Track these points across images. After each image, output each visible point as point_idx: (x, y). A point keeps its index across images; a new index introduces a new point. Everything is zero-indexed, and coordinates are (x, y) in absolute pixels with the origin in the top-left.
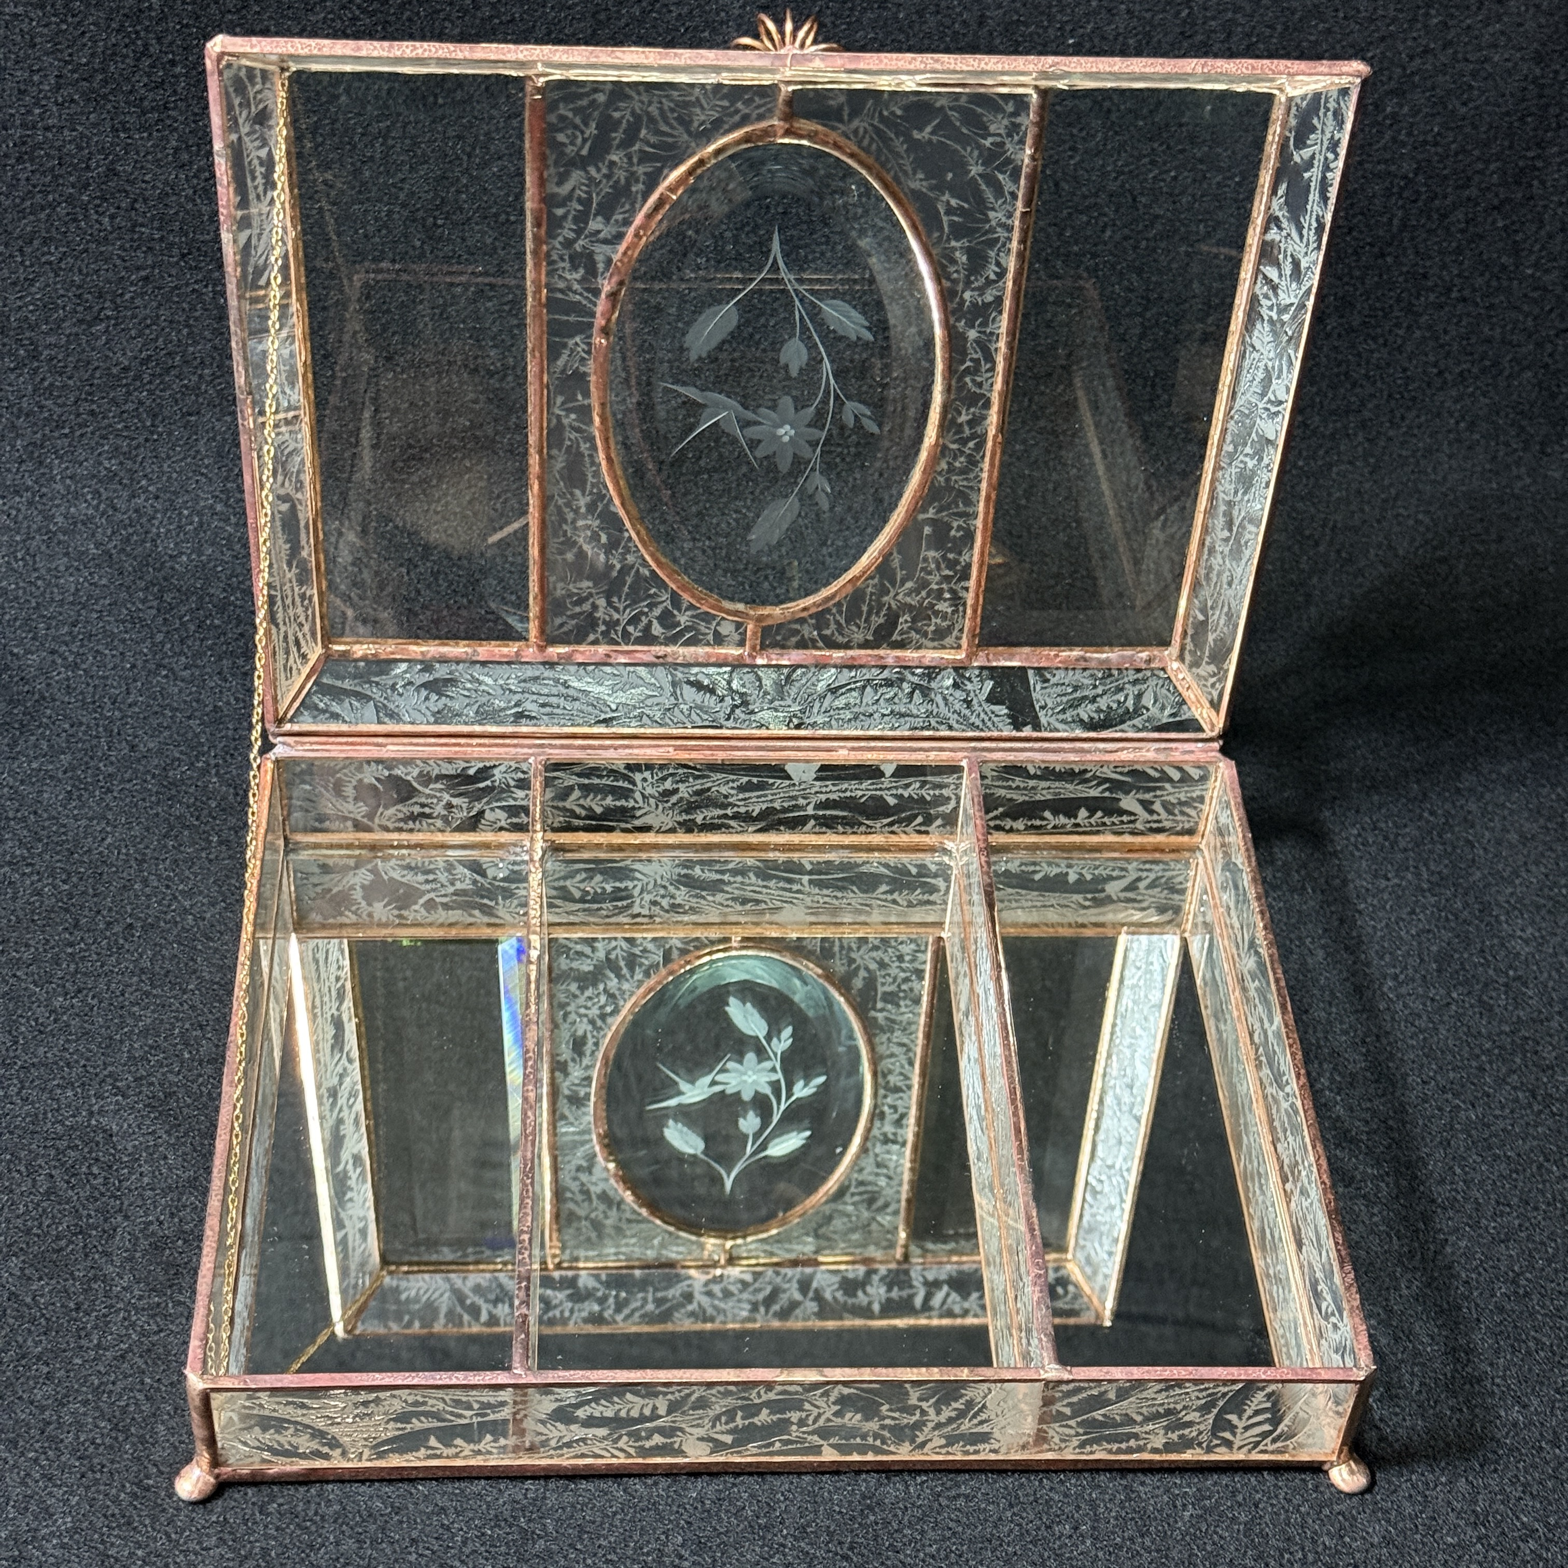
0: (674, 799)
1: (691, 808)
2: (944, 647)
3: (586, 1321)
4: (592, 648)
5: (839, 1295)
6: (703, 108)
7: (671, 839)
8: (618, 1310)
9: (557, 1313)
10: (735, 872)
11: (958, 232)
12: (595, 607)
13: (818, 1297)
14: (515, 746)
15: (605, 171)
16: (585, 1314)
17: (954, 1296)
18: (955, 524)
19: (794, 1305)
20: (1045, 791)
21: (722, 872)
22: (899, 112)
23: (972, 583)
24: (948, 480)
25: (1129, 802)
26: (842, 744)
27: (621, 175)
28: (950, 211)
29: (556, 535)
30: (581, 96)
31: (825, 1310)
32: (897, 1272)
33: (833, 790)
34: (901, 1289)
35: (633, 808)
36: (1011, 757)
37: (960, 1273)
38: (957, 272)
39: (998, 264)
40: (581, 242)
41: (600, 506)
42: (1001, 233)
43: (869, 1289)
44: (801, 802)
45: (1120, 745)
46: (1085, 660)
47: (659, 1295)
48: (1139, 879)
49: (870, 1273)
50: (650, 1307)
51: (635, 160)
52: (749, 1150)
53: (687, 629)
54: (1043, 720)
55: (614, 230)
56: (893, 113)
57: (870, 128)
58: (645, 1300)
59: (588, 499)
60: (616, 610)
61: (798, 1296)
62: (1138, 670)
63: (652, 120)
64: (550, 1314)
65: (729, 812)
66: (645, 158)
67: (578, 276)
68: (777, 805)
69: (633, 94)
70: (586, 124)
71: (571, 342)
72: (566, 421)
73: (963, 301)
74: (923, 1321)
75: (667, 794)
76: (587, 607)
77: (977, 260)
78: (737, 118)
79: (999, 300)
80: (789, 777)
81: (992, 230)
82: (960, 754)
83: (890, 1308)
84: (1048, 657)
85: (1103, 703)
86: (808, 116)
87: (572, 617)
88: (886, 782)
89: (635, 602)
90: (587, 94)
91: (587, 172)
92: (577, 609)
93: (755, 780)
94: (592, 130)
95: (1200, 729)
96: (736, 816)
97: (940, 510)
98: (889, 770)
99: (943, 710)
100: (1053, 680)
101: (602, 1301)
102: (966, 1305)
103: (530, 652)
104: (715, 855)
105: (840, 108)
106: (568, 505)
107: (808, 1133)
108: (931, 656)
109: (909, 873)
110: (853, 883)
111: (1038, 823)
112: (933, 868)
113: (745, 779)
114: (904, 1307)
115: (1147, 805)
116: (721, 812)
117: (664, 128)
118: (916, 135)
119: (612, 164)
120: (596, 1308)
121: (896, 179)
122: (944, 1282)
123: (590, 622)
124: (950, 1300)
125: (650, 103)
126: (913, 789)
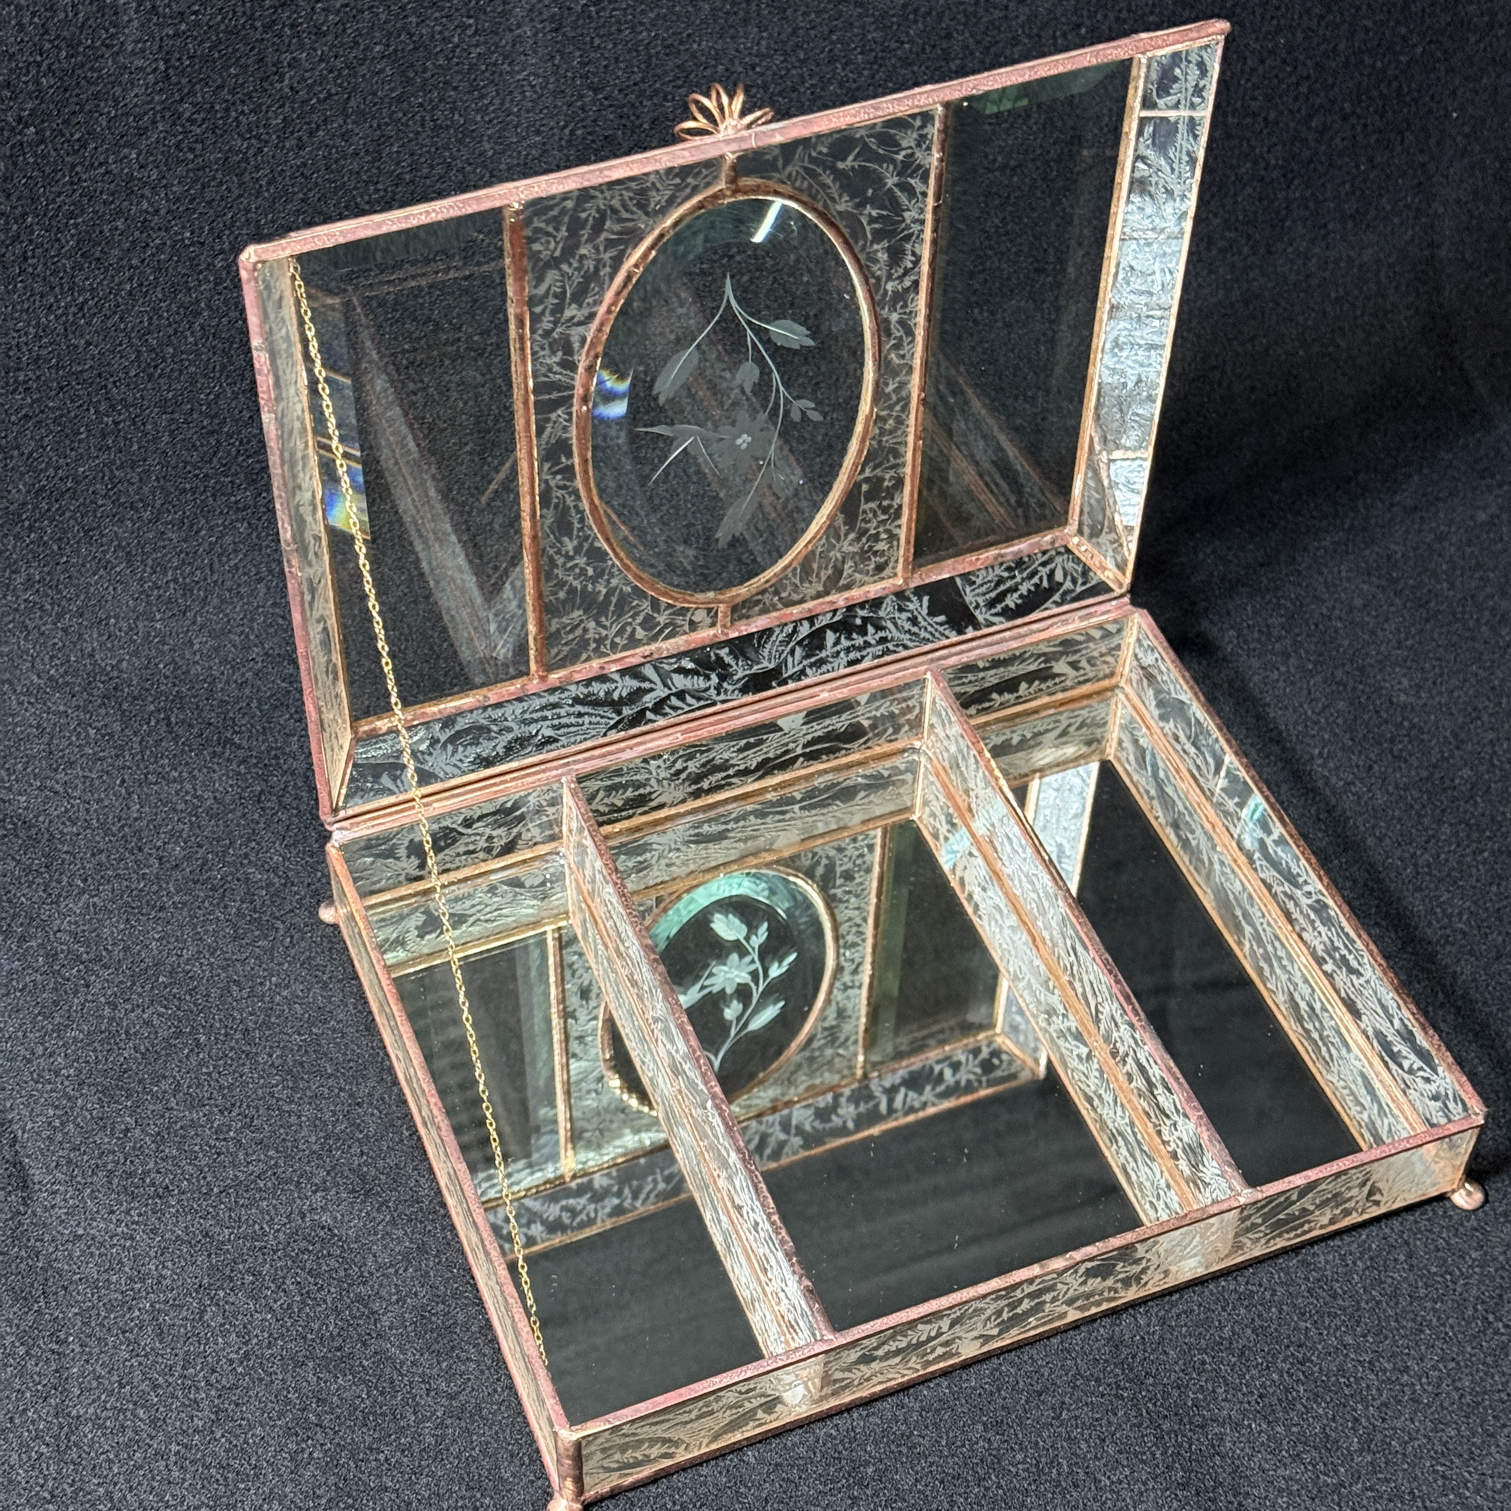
0: (683, 776)
1: (698, 778)
2: (883, 579)
3: (610, 1215)
4: (587, 665)
5: (817, 1124)
6: (658, 190)
7: (682, 809)
8: (635, 1197)
9: (583, 1216)
10: (737, 820)
11: (878, 236)
12: (585, 630)
13: (800, 1131)
14: (544, 771)
15: (576, 264)
16: (608, 1210)
17: (912, 1094)
18: (887, 476)
19: (782, 1145)
20: (992, 678)
21: (726, 823)
22: (825, 150)
23: (904, 520)
24: (880, 442)
25: (1060, 667)
26: (821, 688)
27: (590, 264)
28: (872, 220)
29: (548, 579)
30: (552, 208)
31: (811, 1139)
32: (859, 1089)
33: (818, 729)
34: (866, 1103)
35: (650, 793)
36: (965, 658)
37: (911, 1073)
38: (879, 269)
39: (914, 254)
40: (558, 330)
41: (586, 545)
42: (915, 228)
43: (841, 1111)
44: (792, 746)
45: (1050, 622)
46: (1002, 556)
47: (666, 1172)
48: (1069, 725)
49: (836, 1098)
50: (661, 1186)
51: (602, 249)
52: (733, 1032)
53: (666, 626)
54: (980, 618)
55: (586, 312)
56: (820, 153)
57: (801, 171)
58: (655, 1181)
59: (575, 542)
60: (605, 627)
61: (782, 1136)
62: (1044, 553)
63: (614, 211)
64: (578, 1220)
65: (731, 772)
66: (610, 244)
67: (556, 359)
68: (771, 755)
69: (597, 193)
70: (557, 229)
71: (553, 416)
72: (552, 483)
73: (886, 292)
74: (891, 1124)
75: (678, 773)
76: (579, 632)
77: (896, 255)
78: (688, 190)
79: (916, 283)
80: (781, 729)
81: (908, 227)
82: (922, 668)
83: (863, 1121)
84: (971, 562)
85: (1024, 589)
86: (748, 174)
87: (566, 644)
88: (861, 710)
89: (620, 616)
90: (556, 205)
91: (560, 270)
92: (571, 637)
93: (752, 740)
94: (564, 232)
95: (1110, 590)
96: (739, 774)
97: (874, 469)
98: (863, 699)
99: (896, 634)
100: (979, 581)
101: (619, 1194)
102: (923, 1098)
103: (534, 685)
104: (721, 810)
105: (775, 159)
106: (559, 552)
107: (782, 1004)
108: (874, 590)
109: (882, 777)
110: (838, 799)
111: (987, 705)
112: (902, 767)
113: (744, 741)
114: (873, 1117)
115: (1074, 665)
116: (724, 774)
117: (625, 215)
118: (841, 165)
119: (583, 257)
120: (616, 1201)
121: (825, 206)
122: (900, 1085)
123: (584, 643)
124: (909, 1099)
125: (612, 197)
126: (884, 708)
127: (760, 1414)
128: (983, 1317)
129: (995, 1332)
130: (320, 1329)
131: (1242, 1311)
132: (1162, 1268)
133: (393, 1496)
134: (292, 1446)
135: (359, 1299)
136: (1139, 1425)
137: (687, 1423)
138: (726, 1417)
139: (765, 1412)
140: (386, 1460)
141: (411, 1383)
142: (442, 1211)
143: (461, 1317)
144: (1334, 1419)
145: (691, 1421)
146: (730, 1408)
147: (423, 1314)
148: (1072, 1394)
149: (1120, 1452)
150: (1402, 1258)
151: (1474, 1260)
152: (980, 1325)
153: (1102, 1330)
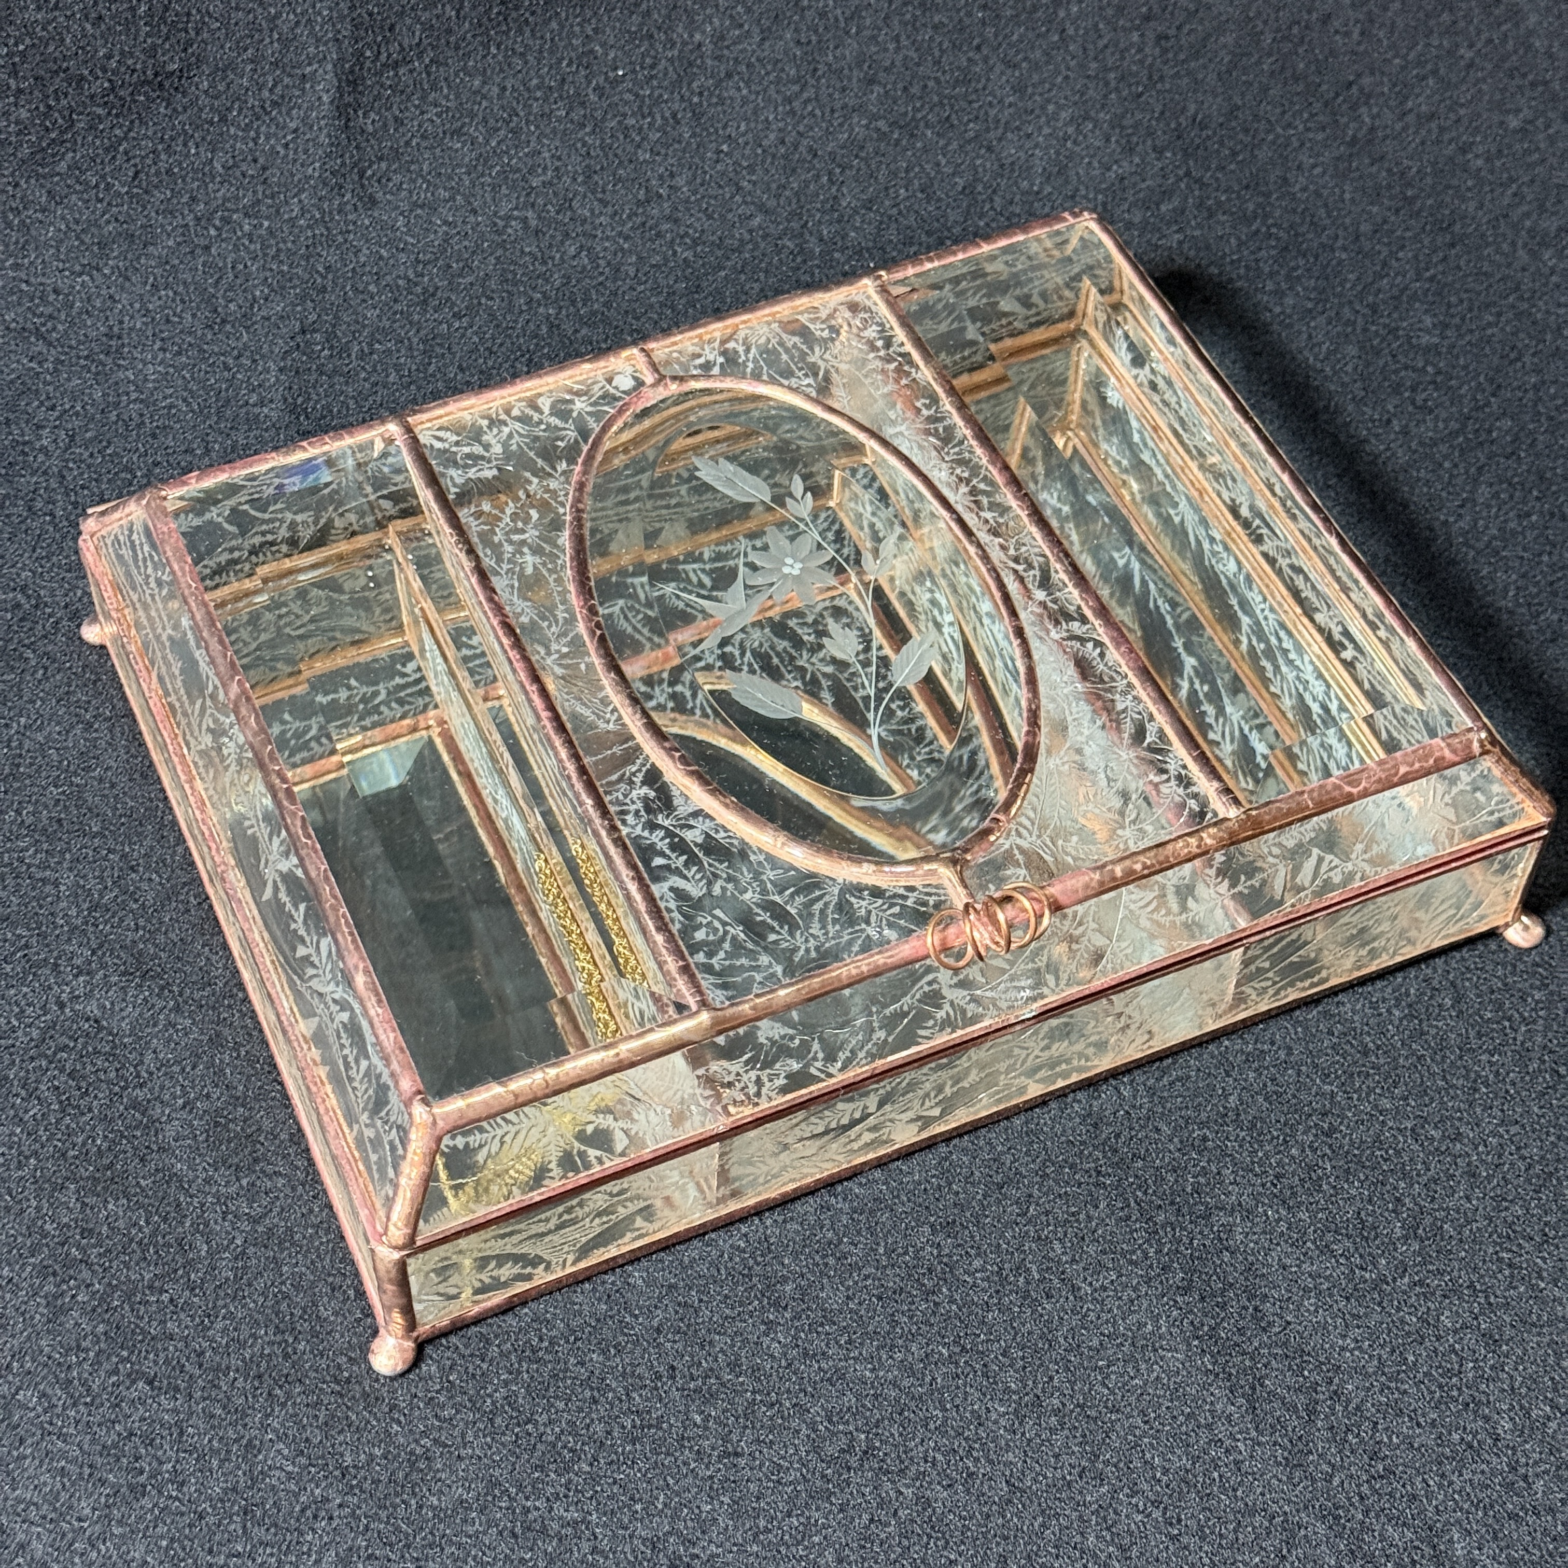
127: (639, 1222)
128: (921, 1093)
129: (936, 1112)
130: (84, 1144)
131: (1252, 1075)
132: (1146, 1027)
133: (180, 1345)
134: (50, 1288)
135: (135, 1105)
136: (1128, 1218)
137: (543, 1235)
138: (597, 1227)
139: (646, 1219)
140: (172, 1300)
141: (203, 1205)
142: (240, 995)
143: (267, 1124)
144: (1370, 1201)
145: (550, 1232)
146: (599, 1215)
147: (218, 1120)
148: (1041, 1185)
149: (1104, 1252)
150: (1448, 1002)
151: (1537, 1002)
152: (916, 1104)
153: (1076, 1105)
